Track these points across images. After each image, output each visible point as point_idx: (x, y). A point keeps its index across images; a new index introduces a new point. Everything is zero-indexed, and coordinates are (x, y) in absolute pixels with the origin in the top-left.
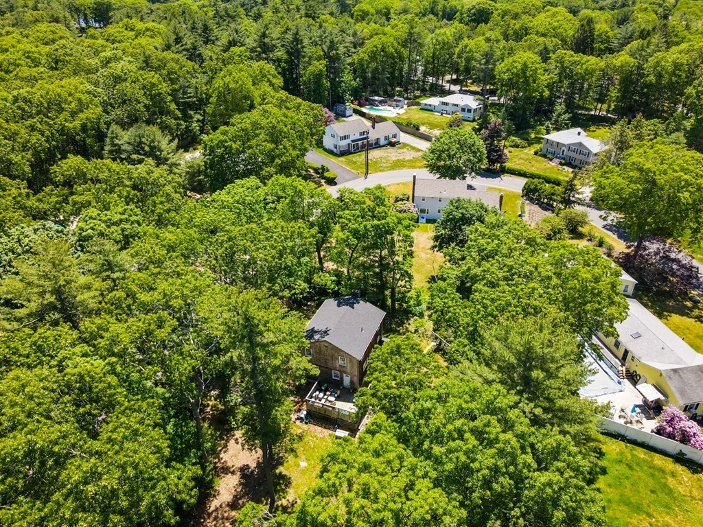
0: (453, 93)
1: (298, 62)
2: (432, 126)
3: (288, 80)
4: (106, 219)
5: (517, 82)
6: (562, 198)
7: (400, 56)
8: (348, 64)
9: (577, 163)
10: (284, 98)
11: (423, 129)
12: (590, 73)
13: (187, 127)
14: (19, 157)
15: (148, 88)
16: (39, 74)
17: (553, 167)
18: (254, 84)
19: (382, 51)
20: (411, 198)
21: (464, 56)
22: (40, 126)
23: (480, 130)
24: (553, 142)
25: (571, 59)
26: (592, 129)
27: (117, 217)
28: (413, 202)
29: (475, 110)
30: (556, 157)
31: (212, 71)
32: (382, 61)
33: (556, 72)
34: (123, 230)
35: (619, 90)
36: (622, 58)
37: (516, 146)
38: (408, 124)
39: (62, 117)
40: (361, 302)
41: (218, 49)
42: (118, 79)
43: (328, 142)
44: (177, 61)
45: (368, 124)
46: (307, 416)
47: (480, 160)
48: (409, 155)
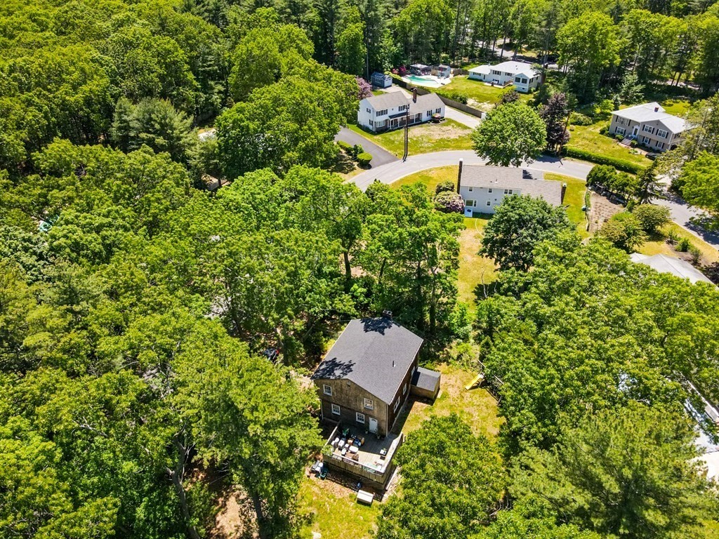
0: (506, 59)
1: (332, 24)
2: (482, 99)
3: (322, 45)
4: (84, 223)
5: (582, 48)
6: (637, 189)
7: (447, 18)
8: (389, 27)
9: (652, 145)
10: (313, 68)
11: (470, 102)
12: (670, 36)
13: (207, 99)
14: (12, 137)
15: (162, 55)
16: (44, 39)
17: (623, 150)
18: (281, 50)
19: (427, 12)
20: (456, 189)
21: (520, 17)
22: (37, 100)
23: (536, 104)
24: (624, 119)
25: (648, 20)
26: (668, 102)
27: (98, 221)
28: (458, 192)
29: (531, 80)
30: (627, 137)
31: (235, 35)
32: (426, 24)
33: (629, 36)
34: (104, 238)
35: (703, 58)
36: (708, 20)
37: (579, 123)
38: (454, 97)
39: (62, 89)
40: (393, 325)
41: (243, 11)
42: (129, 45)
43: (363, 118)
44: (196, 24)
45: (409, 96)
46: (323, 469)
47: (539, 143)
48: (453, 133)
